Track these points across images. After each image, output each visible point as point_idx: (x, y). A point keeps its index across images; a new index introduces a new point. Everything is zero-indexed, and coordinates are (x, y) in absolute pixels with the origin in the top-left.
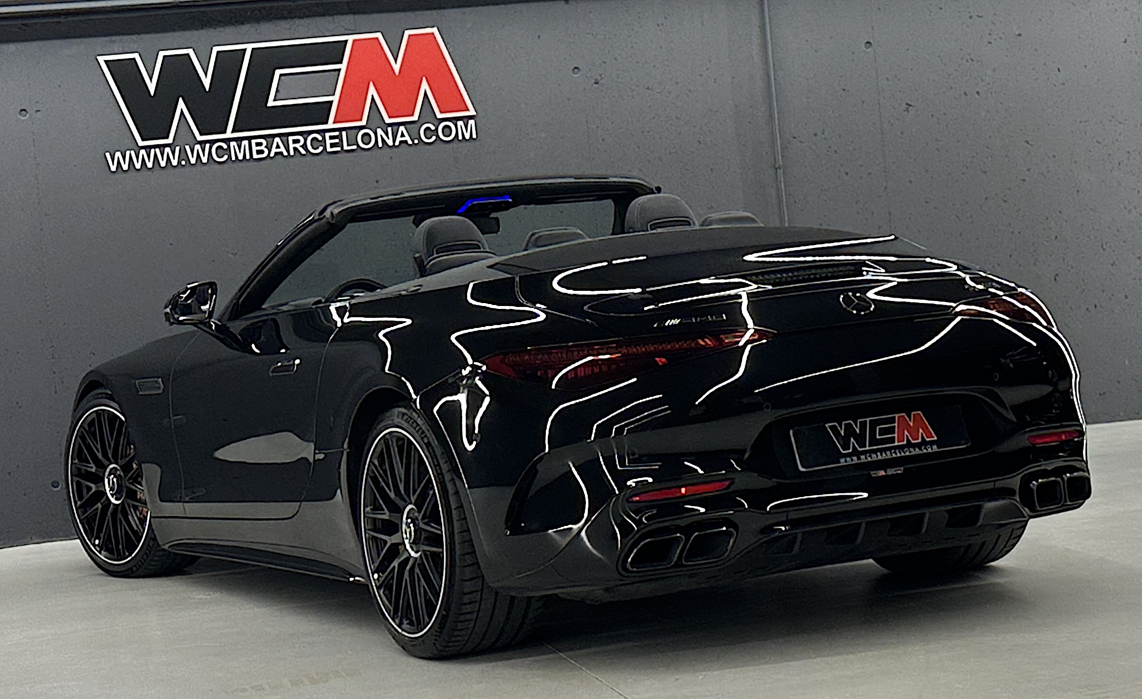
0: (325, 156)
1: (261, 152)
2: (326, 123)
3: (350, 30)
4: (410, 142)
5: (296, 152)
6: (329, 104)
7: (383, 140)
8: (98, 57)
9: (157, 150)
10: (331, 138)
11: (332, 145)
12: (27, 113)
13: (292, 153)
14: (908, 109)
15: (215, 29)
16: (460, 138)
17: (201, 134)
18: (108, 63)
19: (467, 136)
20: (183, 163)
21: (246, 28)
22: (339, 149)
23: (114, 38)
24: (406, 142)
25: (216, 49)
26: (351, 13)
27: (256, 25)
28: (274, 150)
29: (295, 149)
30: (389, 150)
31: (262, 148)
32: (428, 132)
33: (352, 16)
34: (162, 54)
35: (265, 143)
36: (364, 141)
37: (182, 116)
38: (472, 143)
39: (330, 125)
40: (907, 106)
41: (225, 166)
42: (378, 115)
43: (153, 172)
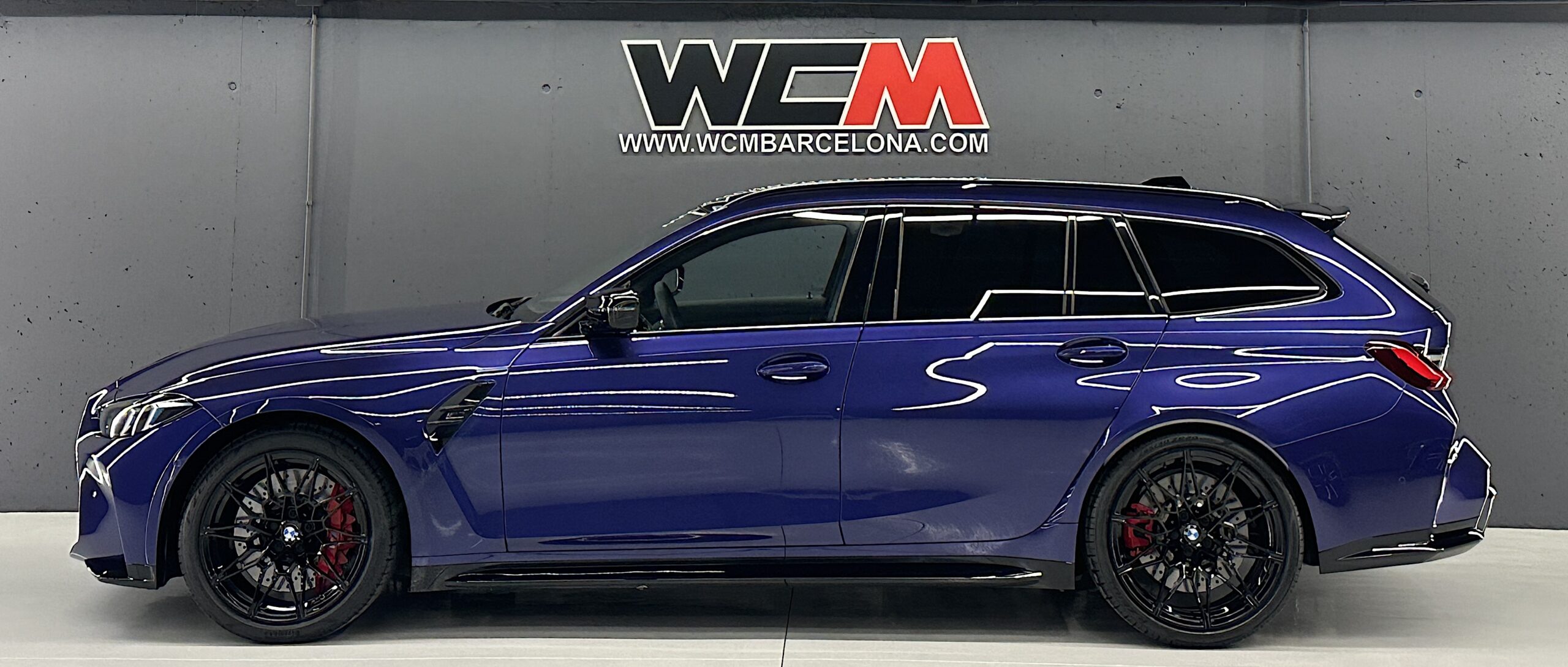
0: (833, 157)
3: (870, 33)
12: (549, 88)
14: (1459, 164)
15: (737, 21)
21: (765, 23)
23: (638, 23)
26: (873, 17)
27: (777, 21)
30: (898, 156)
38: (983, 156)
40: (1458, 162)
41: (732, 157)
43: (663, 156)
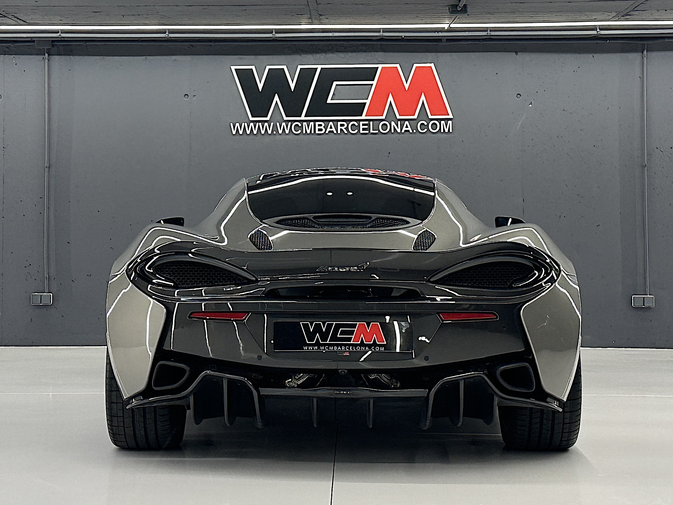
0: (359, 135)
1: (321, 130)
2: (362, 116)
3: (381, 62)
4: (411, 131)
5: (341, 132)
6: (363, 104)
7: (394, 128)
8: (232, 67)
9: (260, 124)
10: (363, 125)
11: (364, 129)
12: (188, 96)
13: (339, 132)
15: (301, 55)
16: (442, 131)
17: (286, 116)
18: (236, 70)
19: (446, 130)
20: (275, 132)
21: (318, 56)
22: (367, 132)
23: (241, 57)
24: (409, 131)
25: (300, 67)
27: (324, 54)
28: (329, 129)
29: (341, 130)
30: (398, 135)
31: (322, 127)
32: (422, 126)
33: (383, 52)
34: (268, 67)
35: (323, 125)
36: (383, 128)
37: (276, 104)
38: (450, 135)
39: (363, 117)
41: (299, 136)
42: (393, 113)
43: (257, 136)
